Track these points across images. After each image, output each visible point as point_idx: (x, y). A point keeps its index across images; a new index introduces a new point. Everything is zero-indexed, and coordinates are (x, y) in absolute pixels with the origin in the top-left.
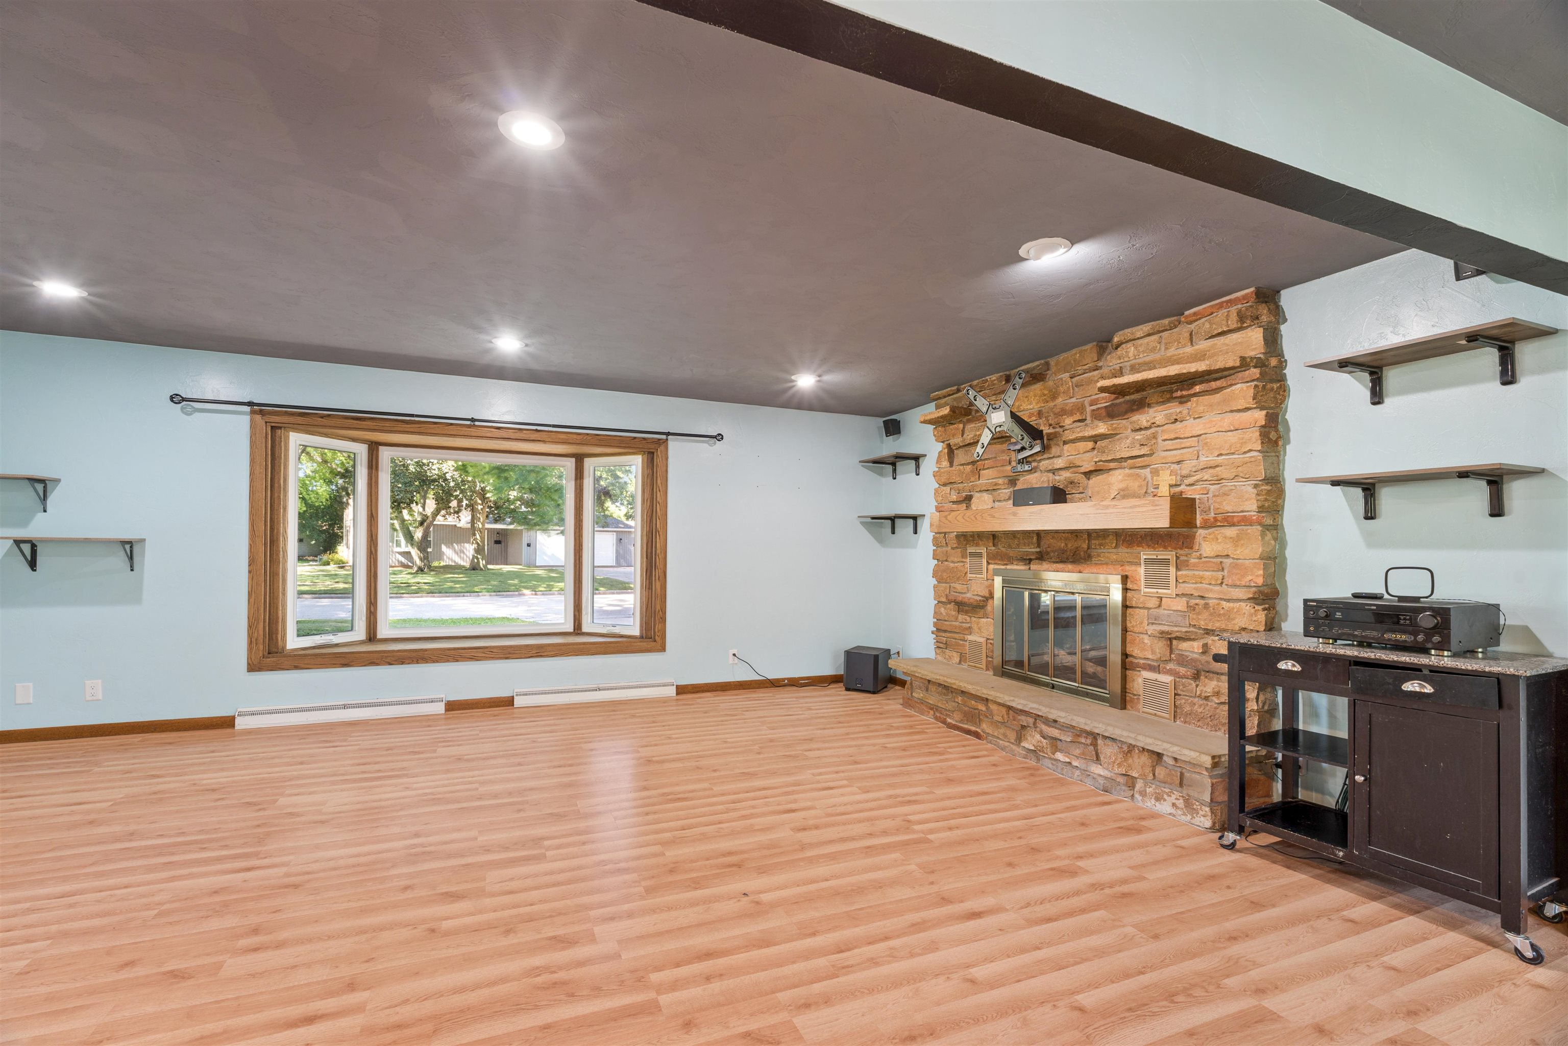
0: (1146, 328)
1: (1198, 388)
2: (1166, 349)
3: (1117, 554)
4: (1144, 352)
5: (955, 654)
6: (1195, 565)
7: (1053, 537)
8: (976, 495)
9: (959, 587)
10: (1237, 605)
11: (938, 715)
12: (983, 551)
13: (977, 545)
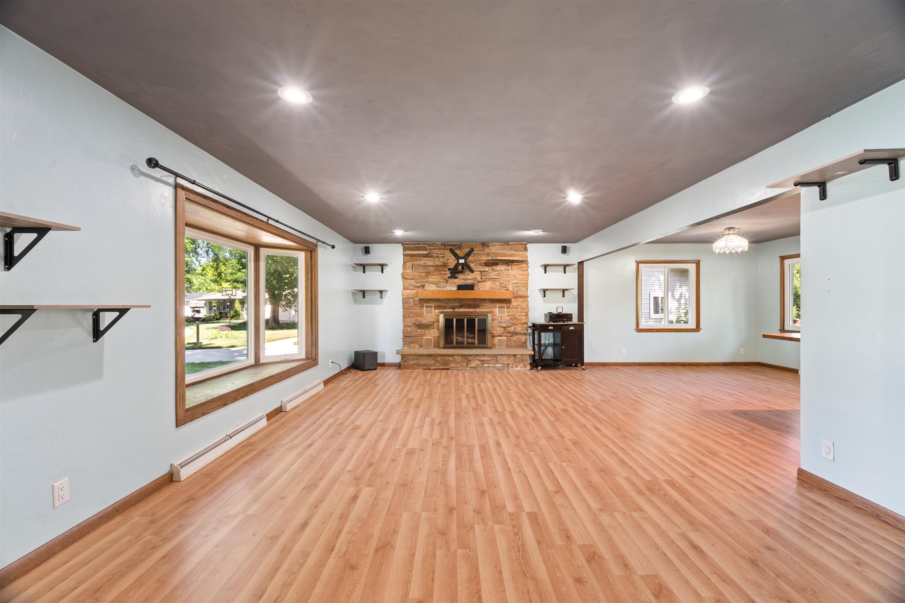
0: (500, 244)
1: (515, 263)
2: (502, 250)
3: (489, 305)
4: (496, 250)
5: (416, 345)
6: (512, 308)
7: (467, 300)
8: (426, 285)
9: (420, 319)
12: (433, 305)
13: (430, 303)
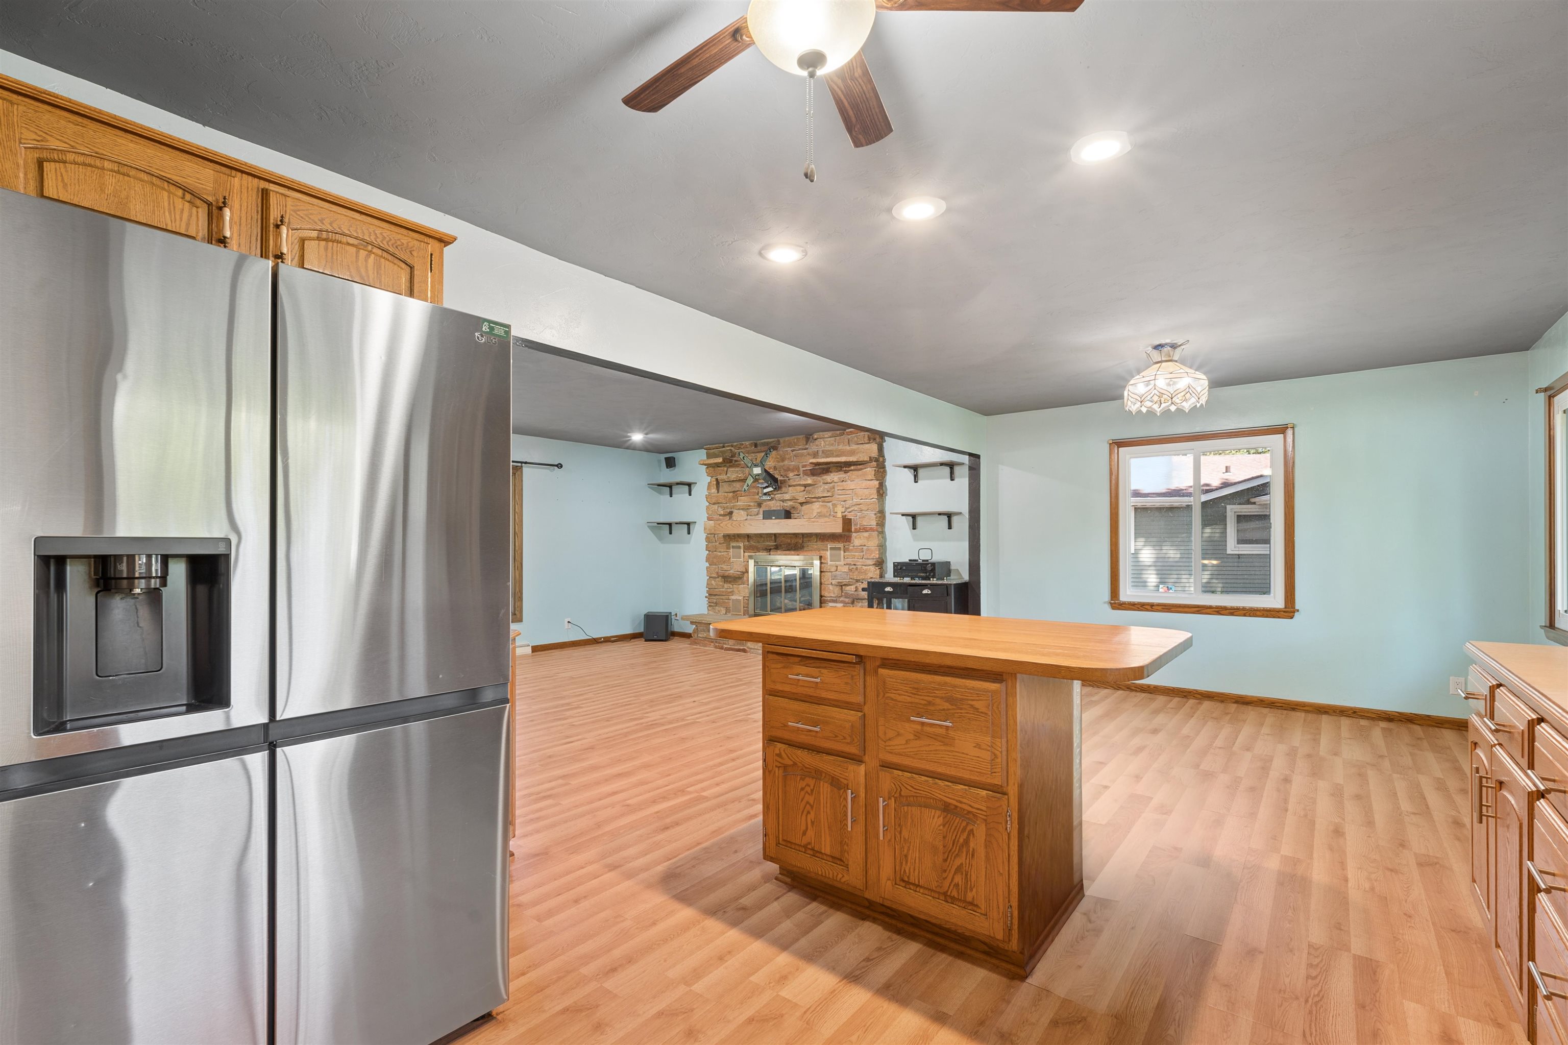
0: (830, 434)
1: (852, 468)
2: (838, 445)
3: (817, 545)
4: (828, 445)
5: (722, 609)
6: (852, 550)
7: (784, 537)
8: (735, 511)
9: (725, 567)
10: (869, 567)
11: (717, 645)
12: (741, 545)
13: (737, 541)
